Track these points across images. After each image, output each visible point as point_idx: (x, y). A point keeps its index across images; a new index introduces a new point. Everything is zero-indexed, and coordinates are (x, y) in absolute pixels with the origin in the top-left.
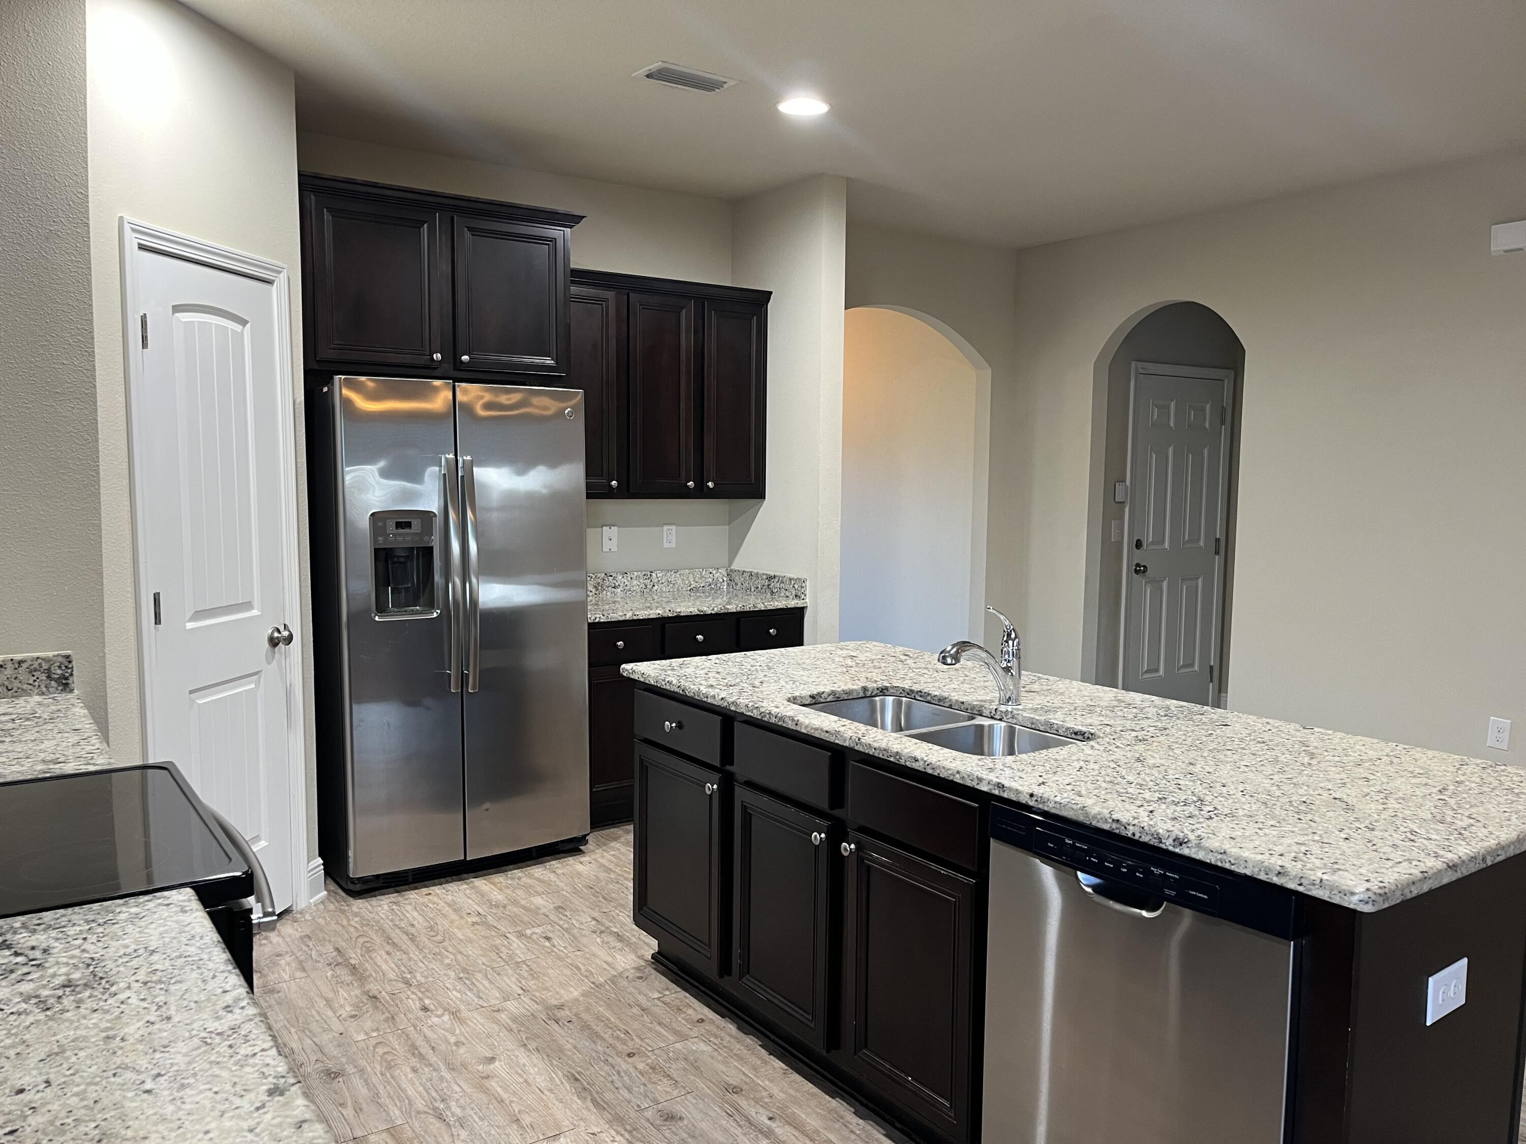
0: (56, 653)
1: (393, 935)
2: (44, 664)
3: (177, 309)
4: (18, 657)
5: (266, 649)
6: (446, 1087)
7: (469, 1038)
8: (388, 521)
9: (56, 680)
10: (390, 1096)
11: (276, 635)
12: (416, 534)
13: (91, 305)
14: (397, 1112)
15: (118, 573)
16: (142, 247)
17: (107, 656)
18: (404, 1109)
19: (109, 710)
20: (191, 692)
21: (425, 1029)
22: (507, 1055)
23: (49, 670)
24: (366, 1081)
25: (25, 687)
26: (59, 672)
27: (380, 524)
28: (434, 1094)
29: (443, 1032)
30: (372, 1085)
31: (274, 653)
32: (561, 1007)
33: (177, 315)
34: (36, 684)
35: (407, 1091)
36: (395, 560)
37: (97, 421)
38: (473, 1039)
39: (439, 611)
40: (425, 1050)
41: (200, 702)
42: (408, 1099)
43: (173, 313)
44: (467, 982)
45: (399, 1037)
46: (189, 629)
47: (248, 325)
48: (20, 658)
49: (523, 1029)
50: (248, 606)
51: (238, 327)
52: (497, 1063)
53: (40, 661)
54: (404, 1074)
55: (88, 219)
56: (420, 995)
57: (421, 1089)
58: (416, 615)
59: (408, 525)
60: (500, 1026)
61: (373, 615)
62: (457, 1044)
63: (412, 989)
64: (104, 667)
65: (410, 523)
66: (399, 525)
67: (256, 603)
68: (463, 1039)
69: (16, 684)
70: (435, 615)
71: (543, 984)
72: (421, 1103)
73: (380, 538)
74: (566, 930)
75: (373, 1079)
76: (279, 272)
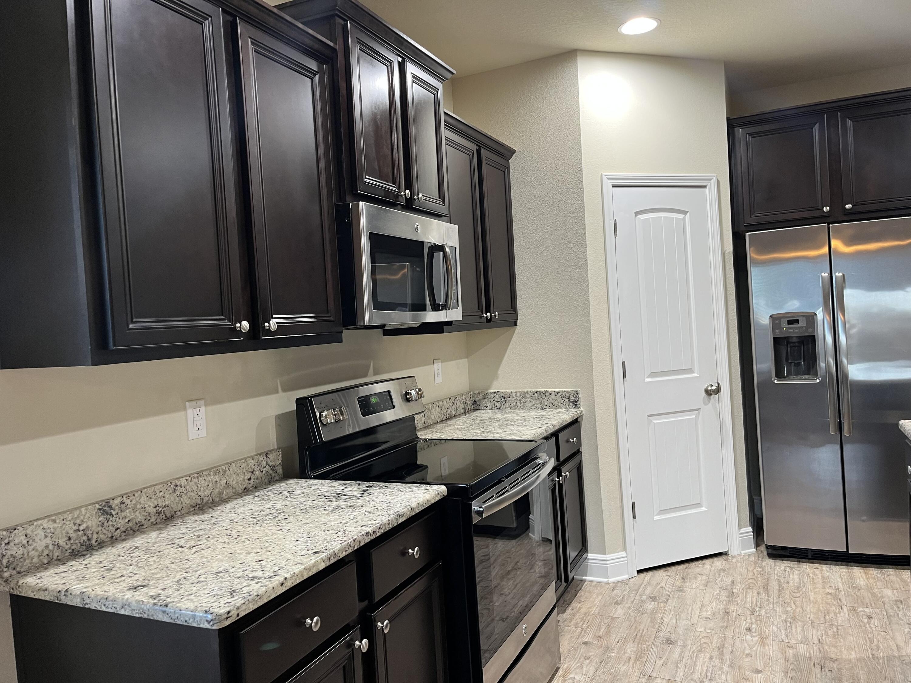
0: (572, 389)
1: (771, 584)
2: (567, 394)
3: (637, 213)
4: (557, 390)
5: (703, 396)
6: (719, 674)
7: (758, 655)
8: (782, 320)
9: (572, 402)
10: (686, 665)
11: (709, 388)
12: (802, 327)
13: (584, 221)
14: (682, 674)
15: (601, 351)
16: (614, 186)
17: (595, 393)
18: (686, 674)
19: (597, 420)
20: (649, 416)
21: (737, 640)
22: (771, 673)
23: (569, 397)
24: (682, 652)
25: (560, 404)
26: (573, 398)
27: (777, 322)
28: (709, 674)
29: (746, 645)
30: (683, 655)
31: (710, 399)
32: (833, 661)
33: (638, 216)
34: (564, 403)
35: (697, 666)
36: (792, 345)
37: (588, 276)
38: (760, 657)
39: (821, 379)
40: (727, 650)
41: (655, 422)
42: (693, 670)
43: (636, 216)
44: (789, 625)
45: (721, 638)
46: (646, 382)
47: (688, 214)
48: (557, 391)
49: (795, 663)
50: (690, 371)
51: (681, 216)
52: (760, 675)
53: (565, 393)
54: (704, 658)
55: (582, 179)
56: (753, 621)
57: (705, 669)
58: (805, 380)
59: (797, 322)
60: (783, 655)
61: (773, 379)
62: (747, 655)
63: (752, 617)
64: (594, 398)
65: (798, 320)
66: (790, 322)
67: (696, 369)
68: (753, 654)
69: (556, 403)
70: (818, 381)
71: (837, 642)
72: (698, 676)
73: (777, 331)
74: (889, 617)
75: (686, 653)
76: (711, 180)
